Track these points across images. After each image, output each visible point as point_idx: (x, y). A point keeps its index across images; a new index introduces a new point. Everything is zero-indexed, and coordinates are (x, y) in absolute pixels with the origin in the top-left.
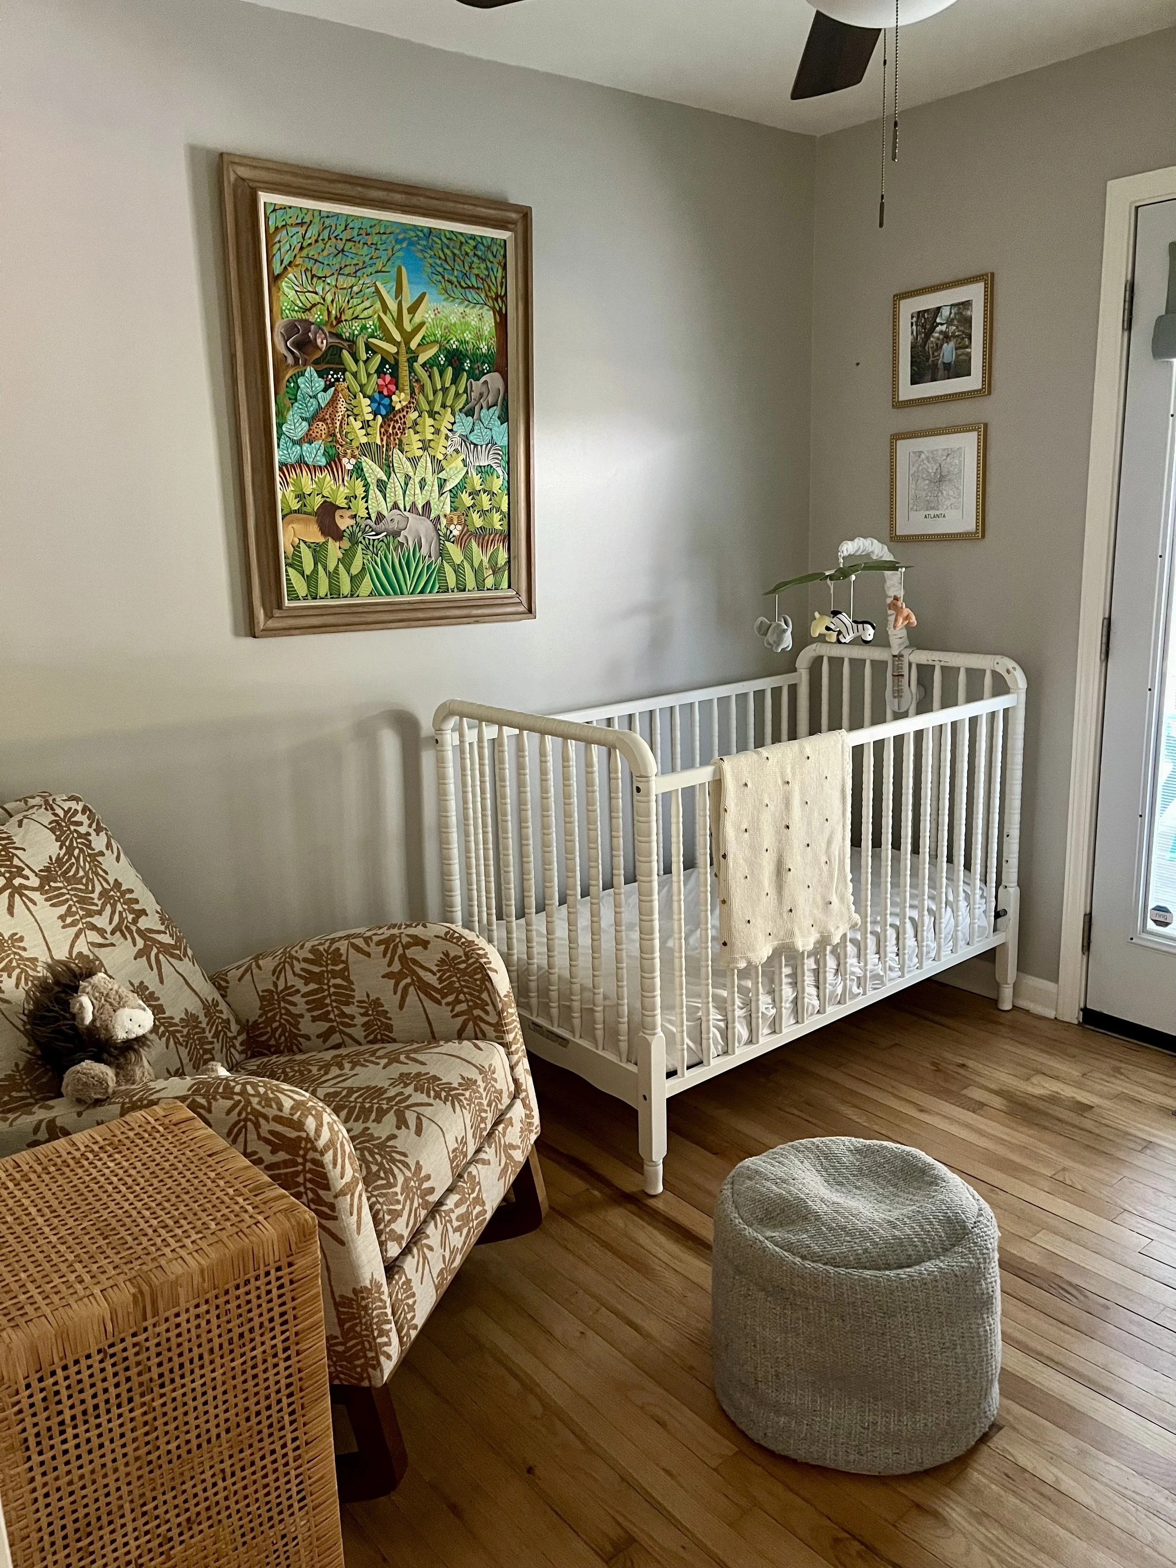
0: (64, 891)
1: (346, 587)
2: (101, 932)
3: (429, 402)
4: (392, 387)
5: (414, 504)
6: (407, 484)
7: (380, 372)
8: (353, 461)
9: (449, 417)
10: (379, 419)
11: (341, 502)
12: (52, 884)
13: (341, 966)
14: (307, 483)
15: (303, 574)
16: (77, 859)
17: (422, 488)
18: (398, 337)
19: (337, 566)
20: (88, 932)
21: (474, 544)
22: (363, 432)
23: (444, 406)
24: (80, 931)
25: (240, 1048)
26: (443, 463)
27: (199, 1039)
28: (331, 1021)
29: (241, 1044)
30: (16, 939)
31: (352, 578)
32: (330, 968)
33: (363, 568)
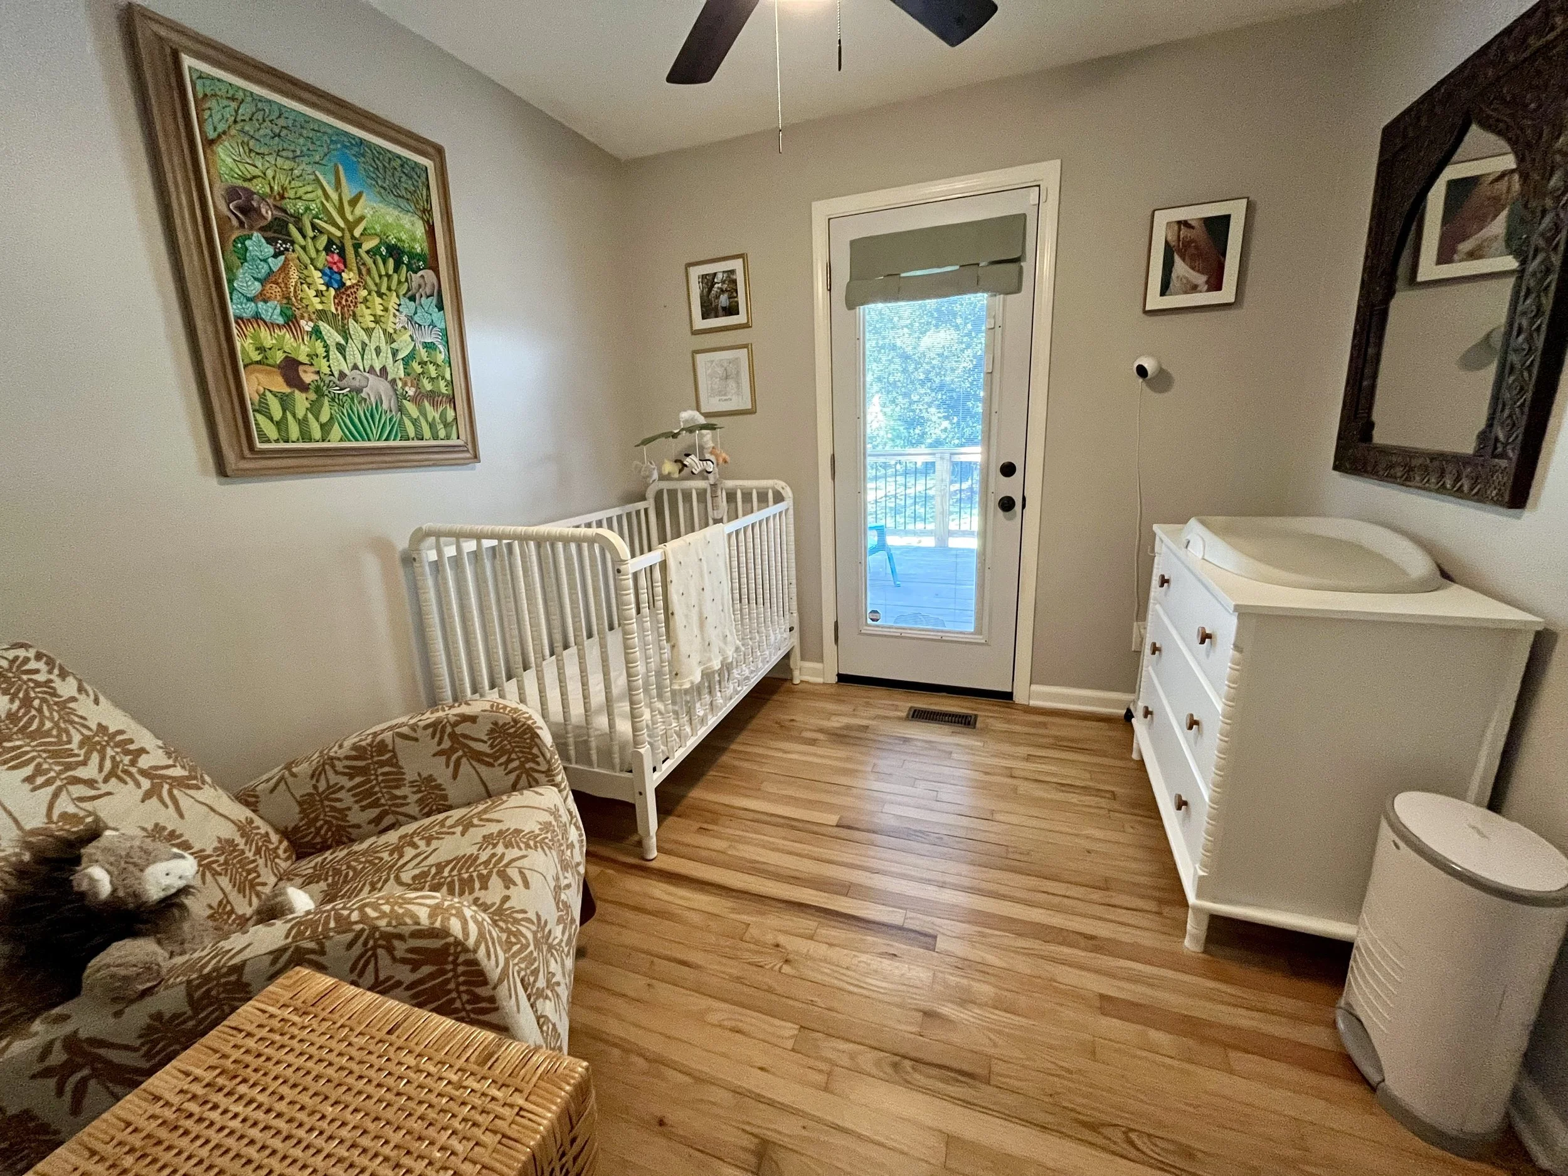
0: (27, 749)
1: (317, 433)
2: (90, 783)
3: (376, 284)
4: (342, 266)
5: (372, 367)
6: (364, 350)
7: (328, 249)
8: (311, 324)
9: (394, 299)
10: (332, 292)
11: (303, 358)
13: (388, 756)
14: (267, 338)
15: (271, 419)
16: (40, 710)
17: (378, 354)
18: (342, 224)
19: (306, 415)
20: (70, 788)
21: (426, 403)
22: (318, 300)
23: (389, 289)
24: (59, 790)
25: (283, 856)
26: (395, 336)
27: (239, 862)
28: (384, 805)
29: (285, 851)
31: (322, 426)
32: (376, 759)
33: (331, 418)
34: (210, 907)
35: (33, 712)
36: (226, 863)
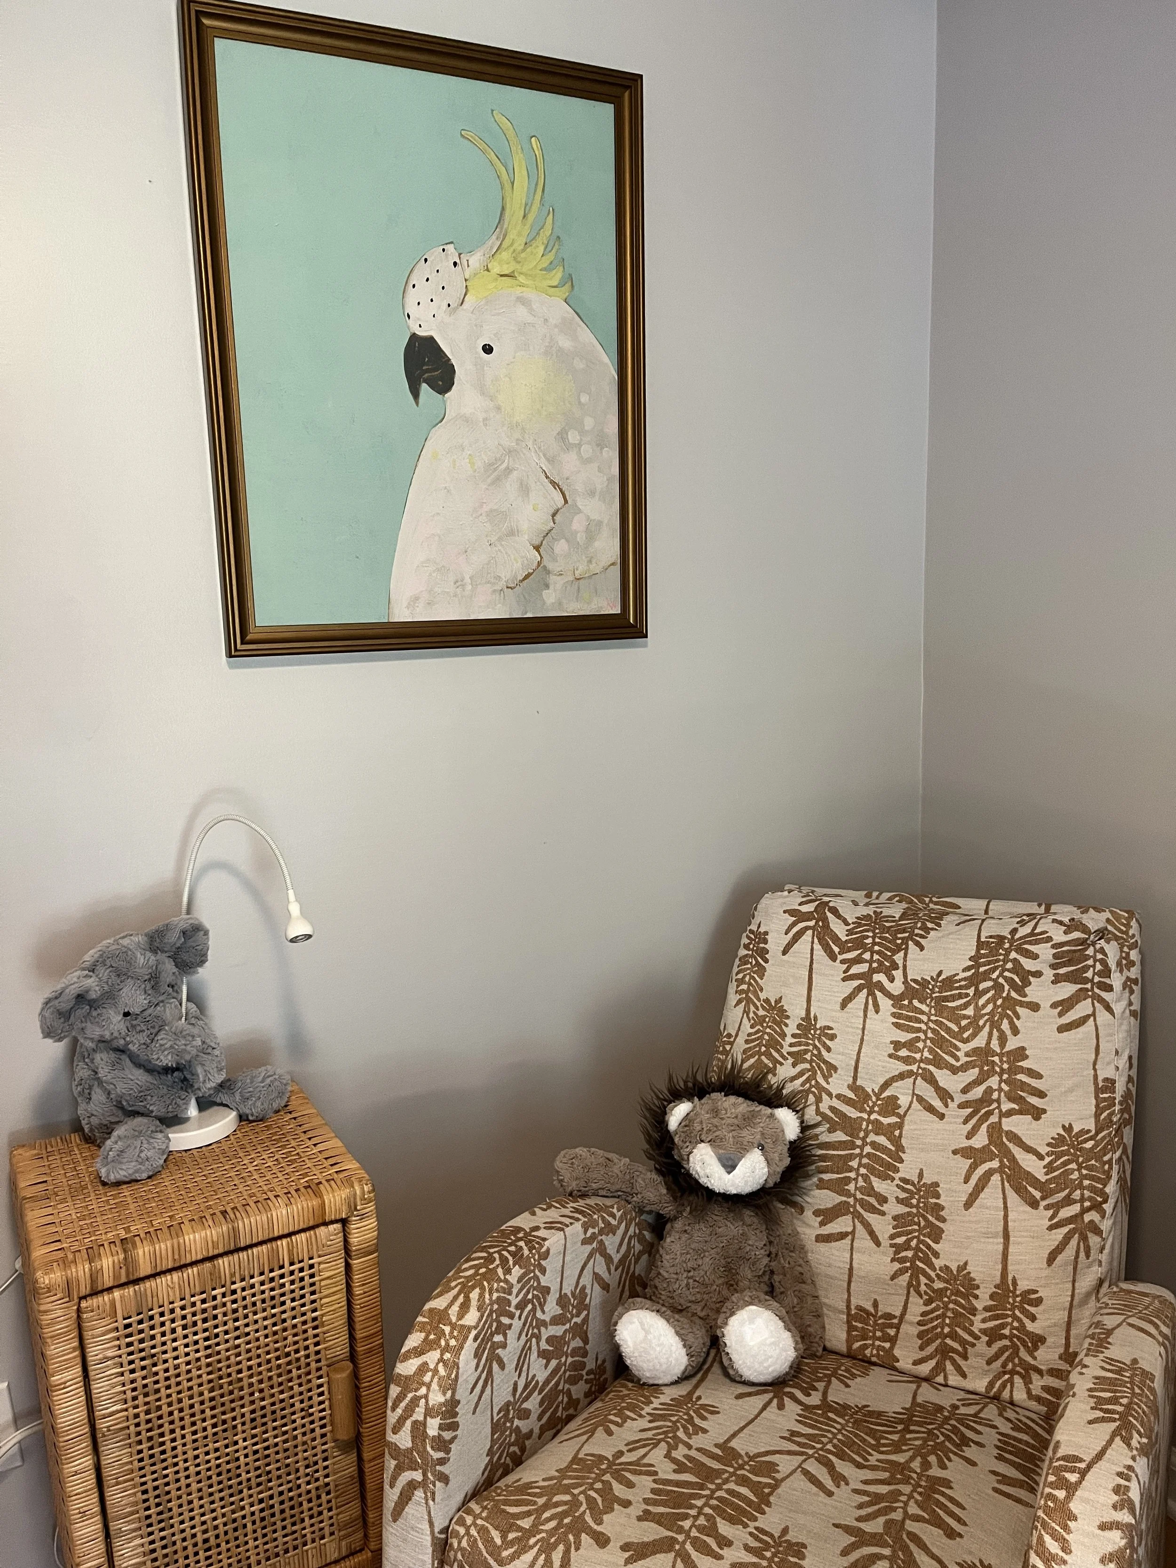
0: (924, 1018)
2: (945, 1095)
12: (916, 1003)
16: (979, 994)
24: (910, 1073)
27: (956, 1313)
30: (828, 1034)
34: (875, 1304)
35: (971, 992)
36: (941, 1293)
